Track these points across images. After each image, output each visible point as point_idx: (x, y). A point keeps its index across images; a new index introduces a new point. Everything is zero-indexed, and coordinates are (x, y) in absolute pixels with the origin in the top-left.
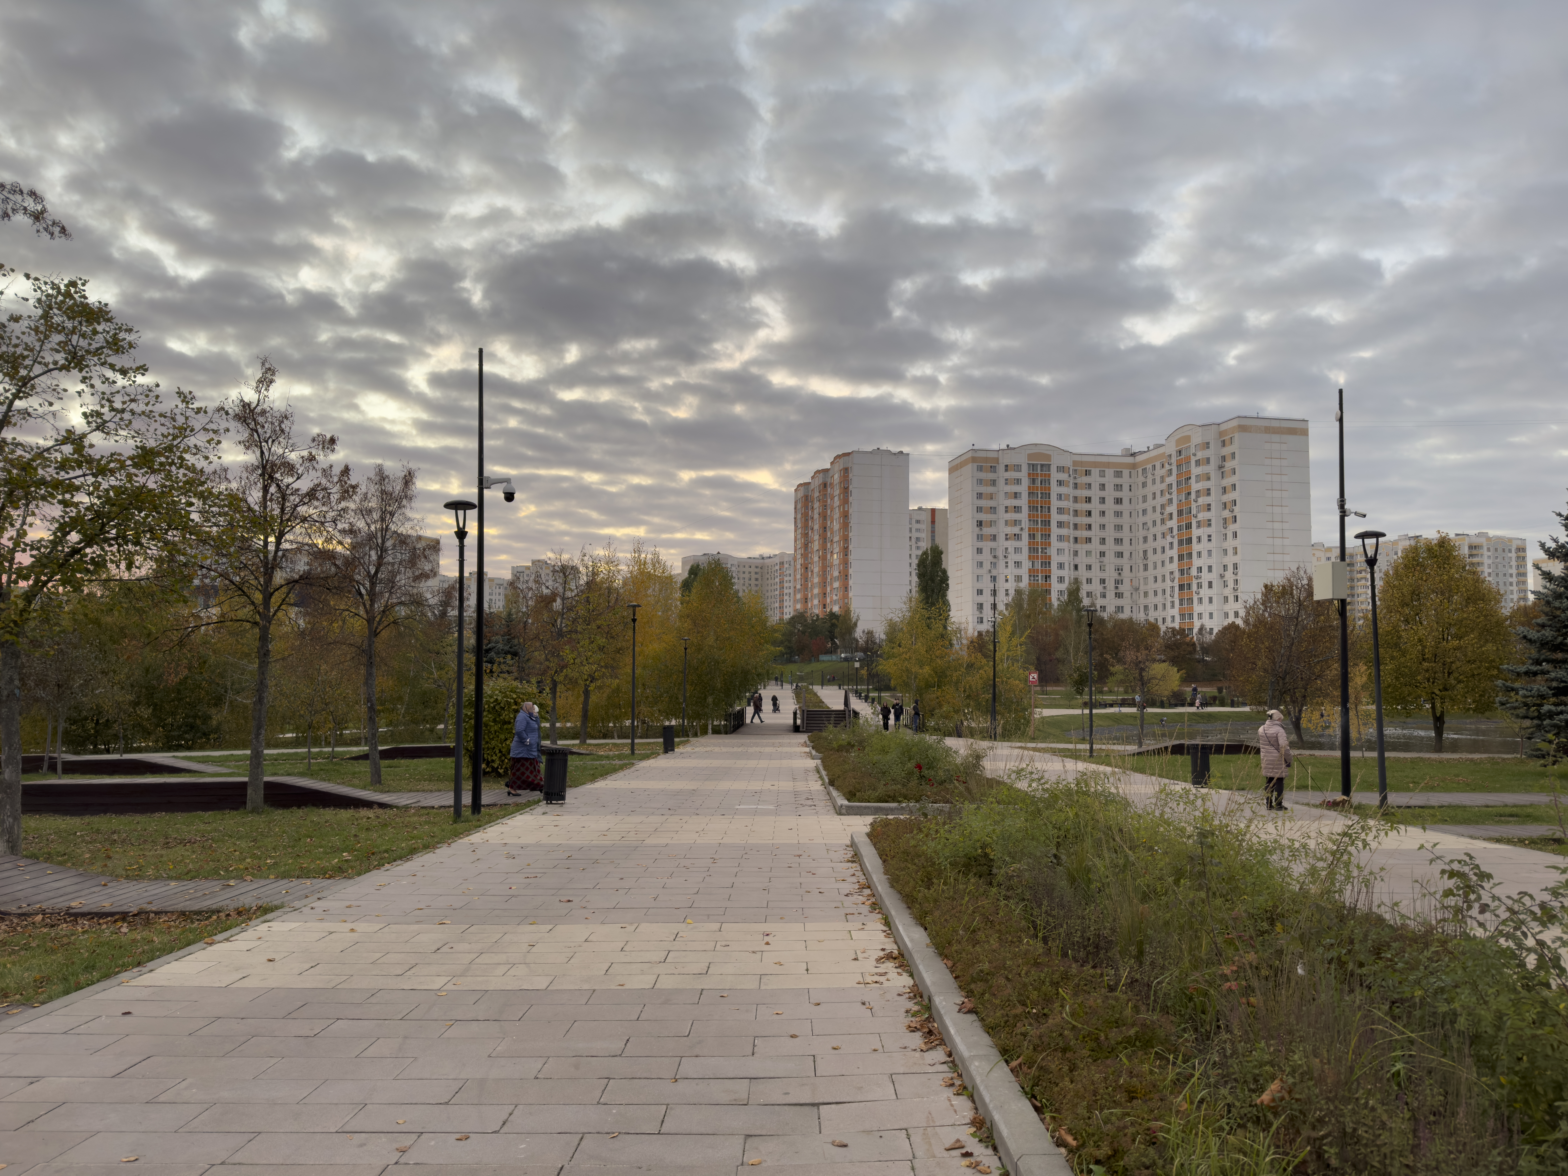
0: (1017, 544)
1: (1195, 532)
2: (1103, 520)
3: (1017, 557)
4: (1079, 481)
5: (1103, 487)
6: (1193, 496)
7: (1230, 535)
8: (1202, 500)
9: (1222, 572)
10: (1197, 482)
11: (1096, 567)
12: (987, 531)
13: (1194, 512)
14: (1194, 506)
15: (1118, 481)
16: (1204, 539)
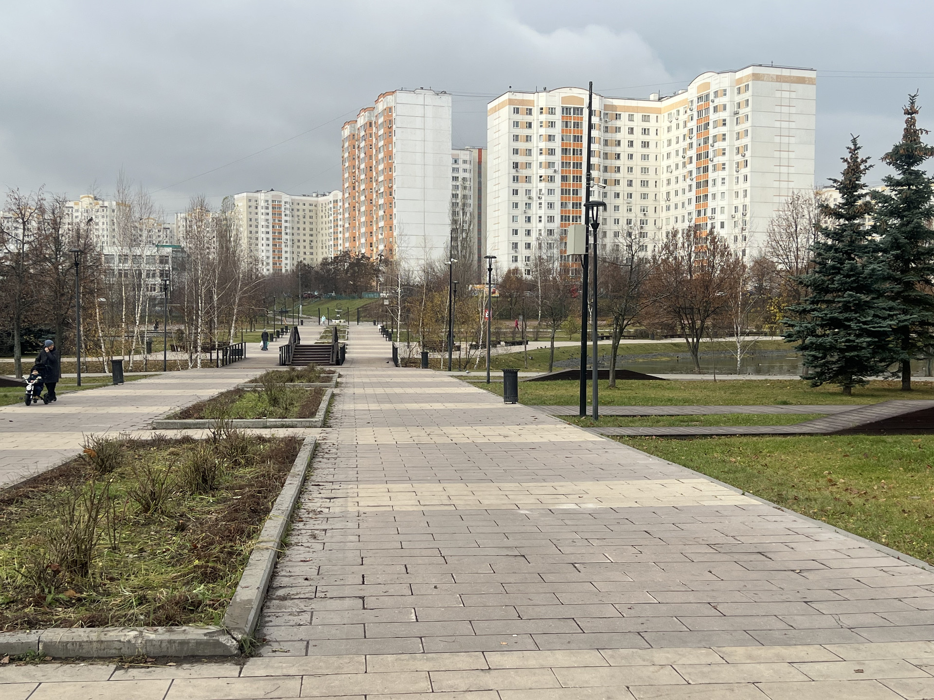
0: (551, 186)
1: (711, 175)
2: (630, 163)
3: (551, 199)
4: (609, 125)
5: (631, 131)
6: (711, 141)
7: (741, 179)
8: (720, 145)
9: (733, 213)
10: (714, 128)
11: (623, 209)
12: (523, 173)
13: (711, 155)
14: (711, 150)
15: (646, 125)
16: (719, 182)
